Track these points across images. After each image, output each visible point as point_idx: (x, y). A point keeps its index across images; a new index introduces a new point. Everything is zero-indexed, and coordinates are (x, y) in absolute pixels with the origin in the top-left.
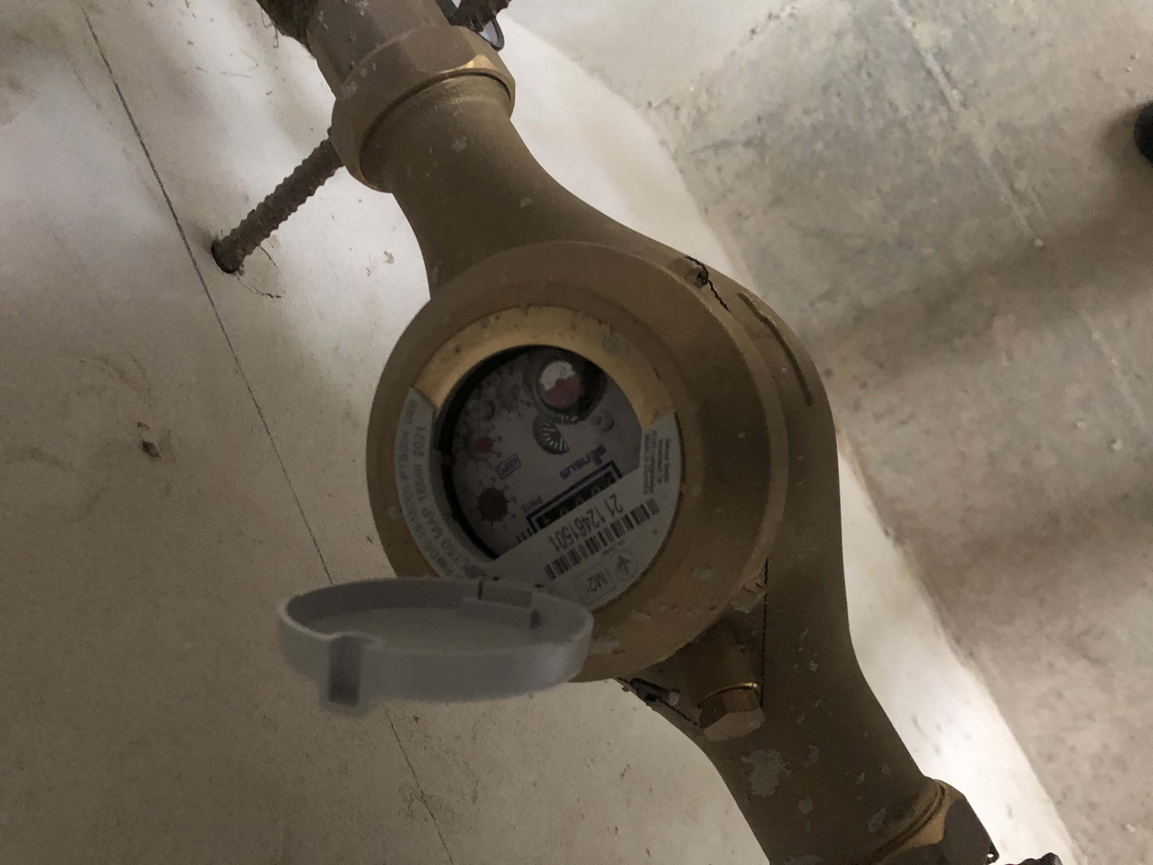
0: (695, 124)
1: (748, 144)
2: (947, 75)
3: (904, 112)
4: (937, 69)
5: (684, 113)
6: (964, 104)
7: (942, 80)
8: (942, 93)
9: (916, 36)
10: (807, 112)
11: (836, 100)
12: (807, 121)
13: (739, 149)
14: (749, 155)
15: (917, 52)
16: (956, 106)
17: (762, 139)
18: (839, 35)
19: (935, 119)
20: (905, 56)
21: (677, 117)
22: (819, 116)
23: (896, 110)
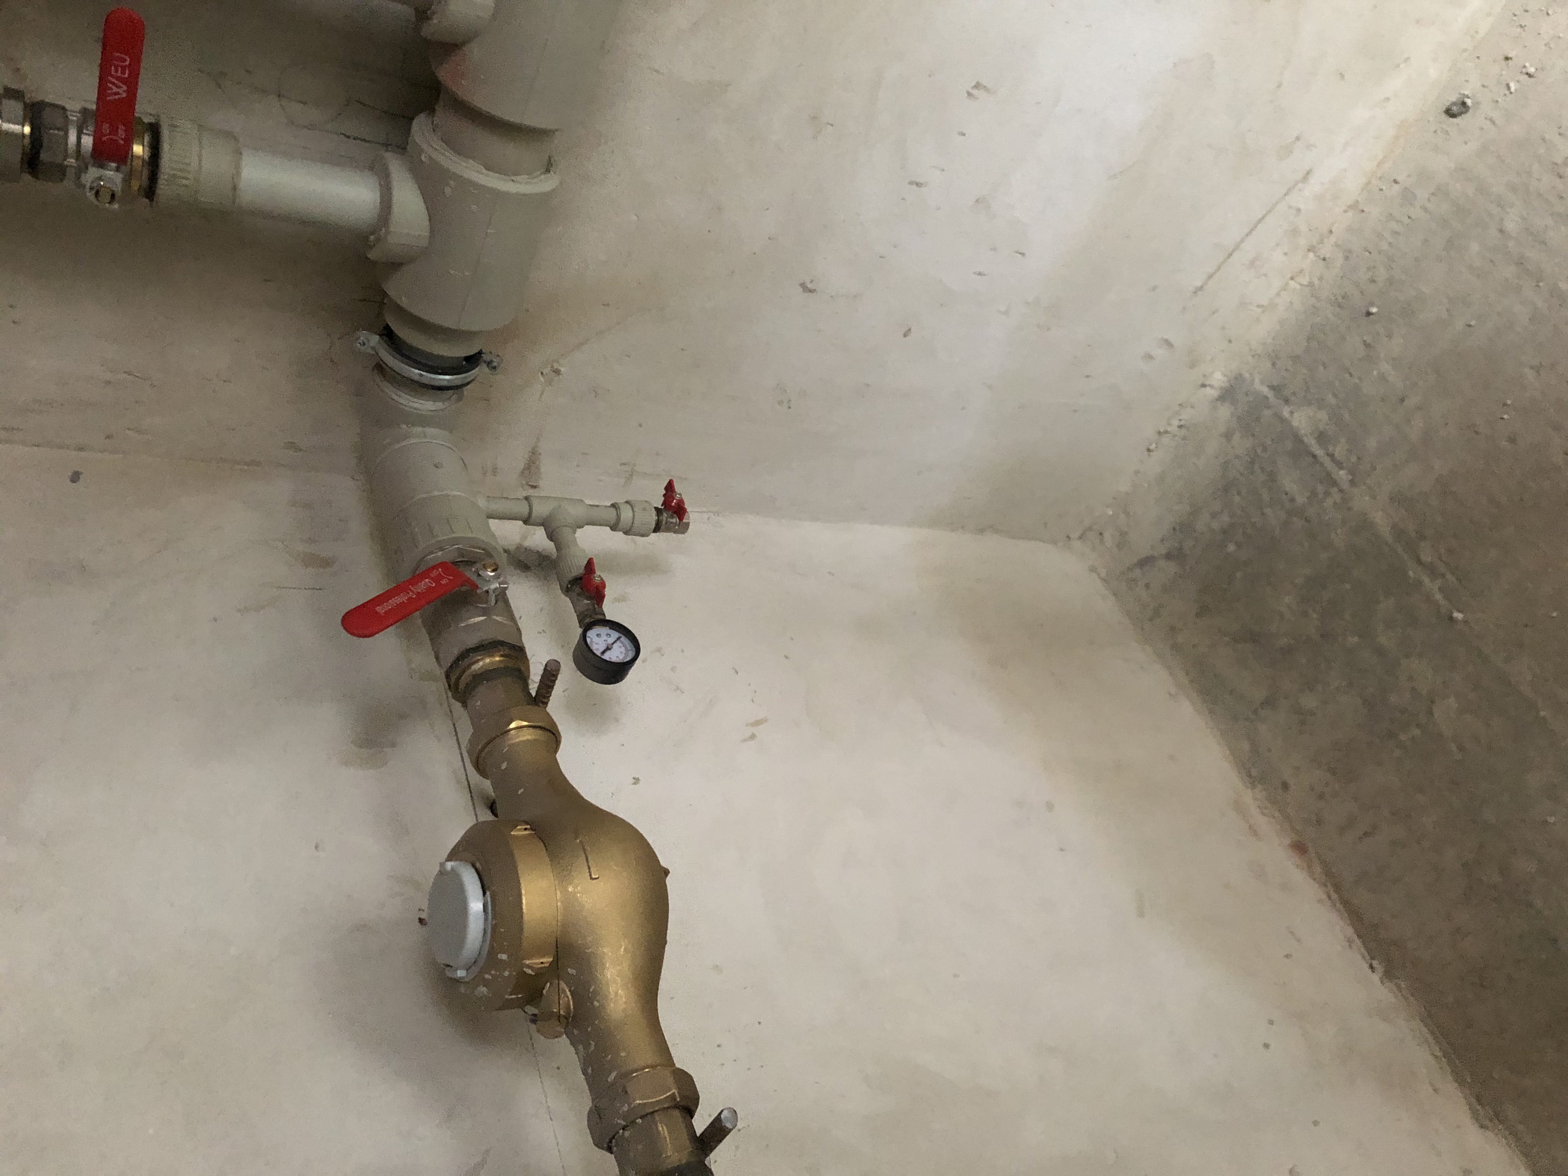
0: (1120, 546)
1: (1168, 556)
2: (1331, 456)
3: (1301, 500)
4: (1319, 452)
5: (1107, 535)
6: (1353, 483)
7: (1327, 462)
8: (1329, 474)
9: (1295, 423)
10: (1214, 515)
11: (1237, 499)
12: (1215, 525)
13: (1162, 563)
14: (1171, 568)
15: (1298, 439)
16: (1345, 486)
17: (1180, 549)
18: (1228, 436)
19: (1329, 502)
20: (1289, 445)
21: (1102, 541)
22: (1225, 518)
23: (1292, 500)
